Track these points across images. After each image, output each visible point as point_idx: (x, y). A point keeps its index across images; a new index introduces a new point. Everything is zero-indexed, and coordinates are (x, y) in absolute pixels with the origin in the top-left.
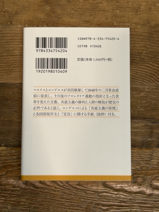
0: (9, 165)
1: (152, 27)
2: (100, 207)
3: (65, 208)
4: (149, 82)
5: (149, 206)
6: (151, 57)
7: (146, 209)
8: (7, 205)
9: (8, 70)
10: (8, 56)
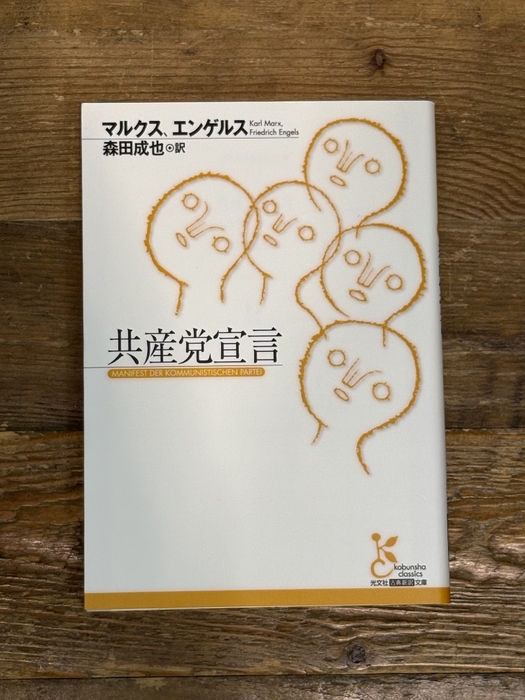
0: (26, 492)
1: (491, 34)
2: (324, 623)
3: (211, 629)
4: (481, 215)
5: (484, 619)
6: (489, 133)
7: (474, 629)
8: (21, 619)
9: (18, 179)
10: (16, 132)
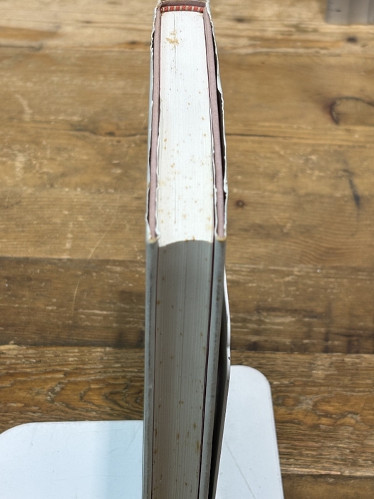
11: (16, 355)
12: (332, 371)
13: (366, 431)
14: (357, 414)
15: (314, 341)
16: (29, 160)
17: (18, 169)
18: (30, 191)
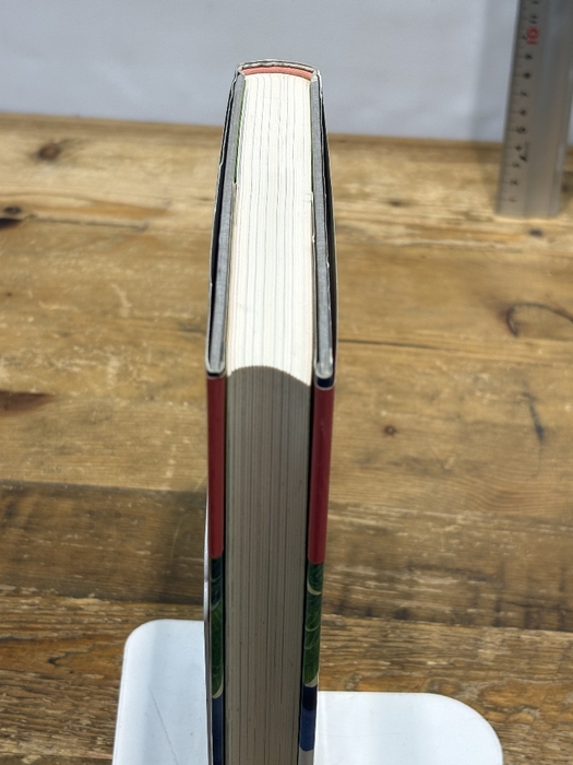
11: (96, 612)
12: (505, 651)
13: (547, 731)
14: (536, 708)
15: (481, 611)
16: (126, 365)
17: (110, 376)
18: (124, 403)
